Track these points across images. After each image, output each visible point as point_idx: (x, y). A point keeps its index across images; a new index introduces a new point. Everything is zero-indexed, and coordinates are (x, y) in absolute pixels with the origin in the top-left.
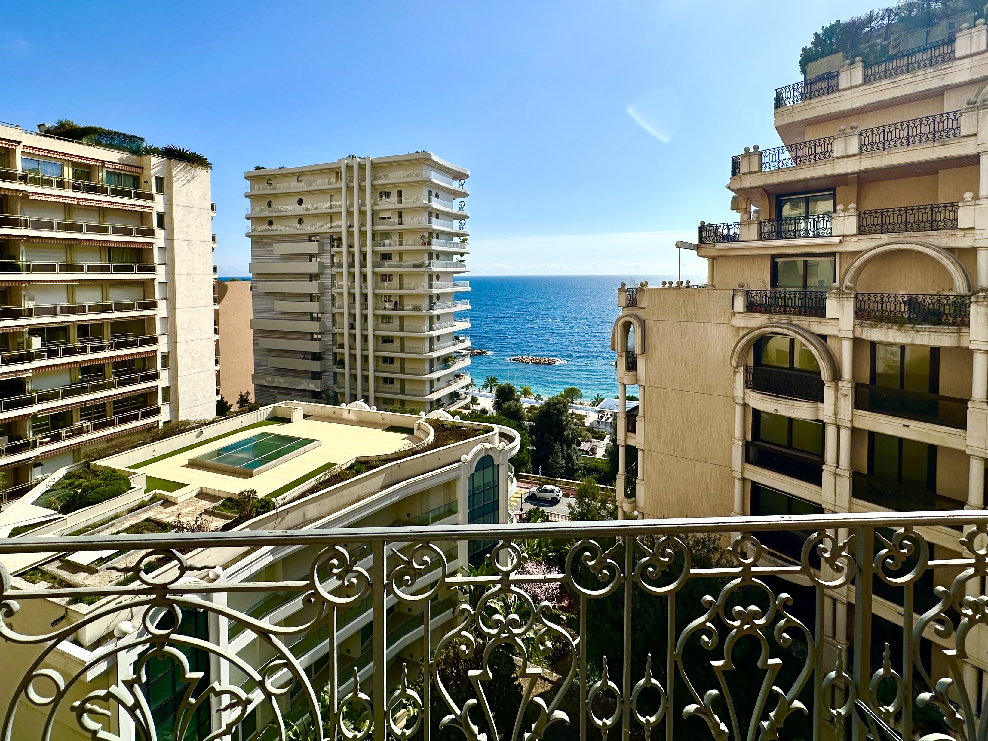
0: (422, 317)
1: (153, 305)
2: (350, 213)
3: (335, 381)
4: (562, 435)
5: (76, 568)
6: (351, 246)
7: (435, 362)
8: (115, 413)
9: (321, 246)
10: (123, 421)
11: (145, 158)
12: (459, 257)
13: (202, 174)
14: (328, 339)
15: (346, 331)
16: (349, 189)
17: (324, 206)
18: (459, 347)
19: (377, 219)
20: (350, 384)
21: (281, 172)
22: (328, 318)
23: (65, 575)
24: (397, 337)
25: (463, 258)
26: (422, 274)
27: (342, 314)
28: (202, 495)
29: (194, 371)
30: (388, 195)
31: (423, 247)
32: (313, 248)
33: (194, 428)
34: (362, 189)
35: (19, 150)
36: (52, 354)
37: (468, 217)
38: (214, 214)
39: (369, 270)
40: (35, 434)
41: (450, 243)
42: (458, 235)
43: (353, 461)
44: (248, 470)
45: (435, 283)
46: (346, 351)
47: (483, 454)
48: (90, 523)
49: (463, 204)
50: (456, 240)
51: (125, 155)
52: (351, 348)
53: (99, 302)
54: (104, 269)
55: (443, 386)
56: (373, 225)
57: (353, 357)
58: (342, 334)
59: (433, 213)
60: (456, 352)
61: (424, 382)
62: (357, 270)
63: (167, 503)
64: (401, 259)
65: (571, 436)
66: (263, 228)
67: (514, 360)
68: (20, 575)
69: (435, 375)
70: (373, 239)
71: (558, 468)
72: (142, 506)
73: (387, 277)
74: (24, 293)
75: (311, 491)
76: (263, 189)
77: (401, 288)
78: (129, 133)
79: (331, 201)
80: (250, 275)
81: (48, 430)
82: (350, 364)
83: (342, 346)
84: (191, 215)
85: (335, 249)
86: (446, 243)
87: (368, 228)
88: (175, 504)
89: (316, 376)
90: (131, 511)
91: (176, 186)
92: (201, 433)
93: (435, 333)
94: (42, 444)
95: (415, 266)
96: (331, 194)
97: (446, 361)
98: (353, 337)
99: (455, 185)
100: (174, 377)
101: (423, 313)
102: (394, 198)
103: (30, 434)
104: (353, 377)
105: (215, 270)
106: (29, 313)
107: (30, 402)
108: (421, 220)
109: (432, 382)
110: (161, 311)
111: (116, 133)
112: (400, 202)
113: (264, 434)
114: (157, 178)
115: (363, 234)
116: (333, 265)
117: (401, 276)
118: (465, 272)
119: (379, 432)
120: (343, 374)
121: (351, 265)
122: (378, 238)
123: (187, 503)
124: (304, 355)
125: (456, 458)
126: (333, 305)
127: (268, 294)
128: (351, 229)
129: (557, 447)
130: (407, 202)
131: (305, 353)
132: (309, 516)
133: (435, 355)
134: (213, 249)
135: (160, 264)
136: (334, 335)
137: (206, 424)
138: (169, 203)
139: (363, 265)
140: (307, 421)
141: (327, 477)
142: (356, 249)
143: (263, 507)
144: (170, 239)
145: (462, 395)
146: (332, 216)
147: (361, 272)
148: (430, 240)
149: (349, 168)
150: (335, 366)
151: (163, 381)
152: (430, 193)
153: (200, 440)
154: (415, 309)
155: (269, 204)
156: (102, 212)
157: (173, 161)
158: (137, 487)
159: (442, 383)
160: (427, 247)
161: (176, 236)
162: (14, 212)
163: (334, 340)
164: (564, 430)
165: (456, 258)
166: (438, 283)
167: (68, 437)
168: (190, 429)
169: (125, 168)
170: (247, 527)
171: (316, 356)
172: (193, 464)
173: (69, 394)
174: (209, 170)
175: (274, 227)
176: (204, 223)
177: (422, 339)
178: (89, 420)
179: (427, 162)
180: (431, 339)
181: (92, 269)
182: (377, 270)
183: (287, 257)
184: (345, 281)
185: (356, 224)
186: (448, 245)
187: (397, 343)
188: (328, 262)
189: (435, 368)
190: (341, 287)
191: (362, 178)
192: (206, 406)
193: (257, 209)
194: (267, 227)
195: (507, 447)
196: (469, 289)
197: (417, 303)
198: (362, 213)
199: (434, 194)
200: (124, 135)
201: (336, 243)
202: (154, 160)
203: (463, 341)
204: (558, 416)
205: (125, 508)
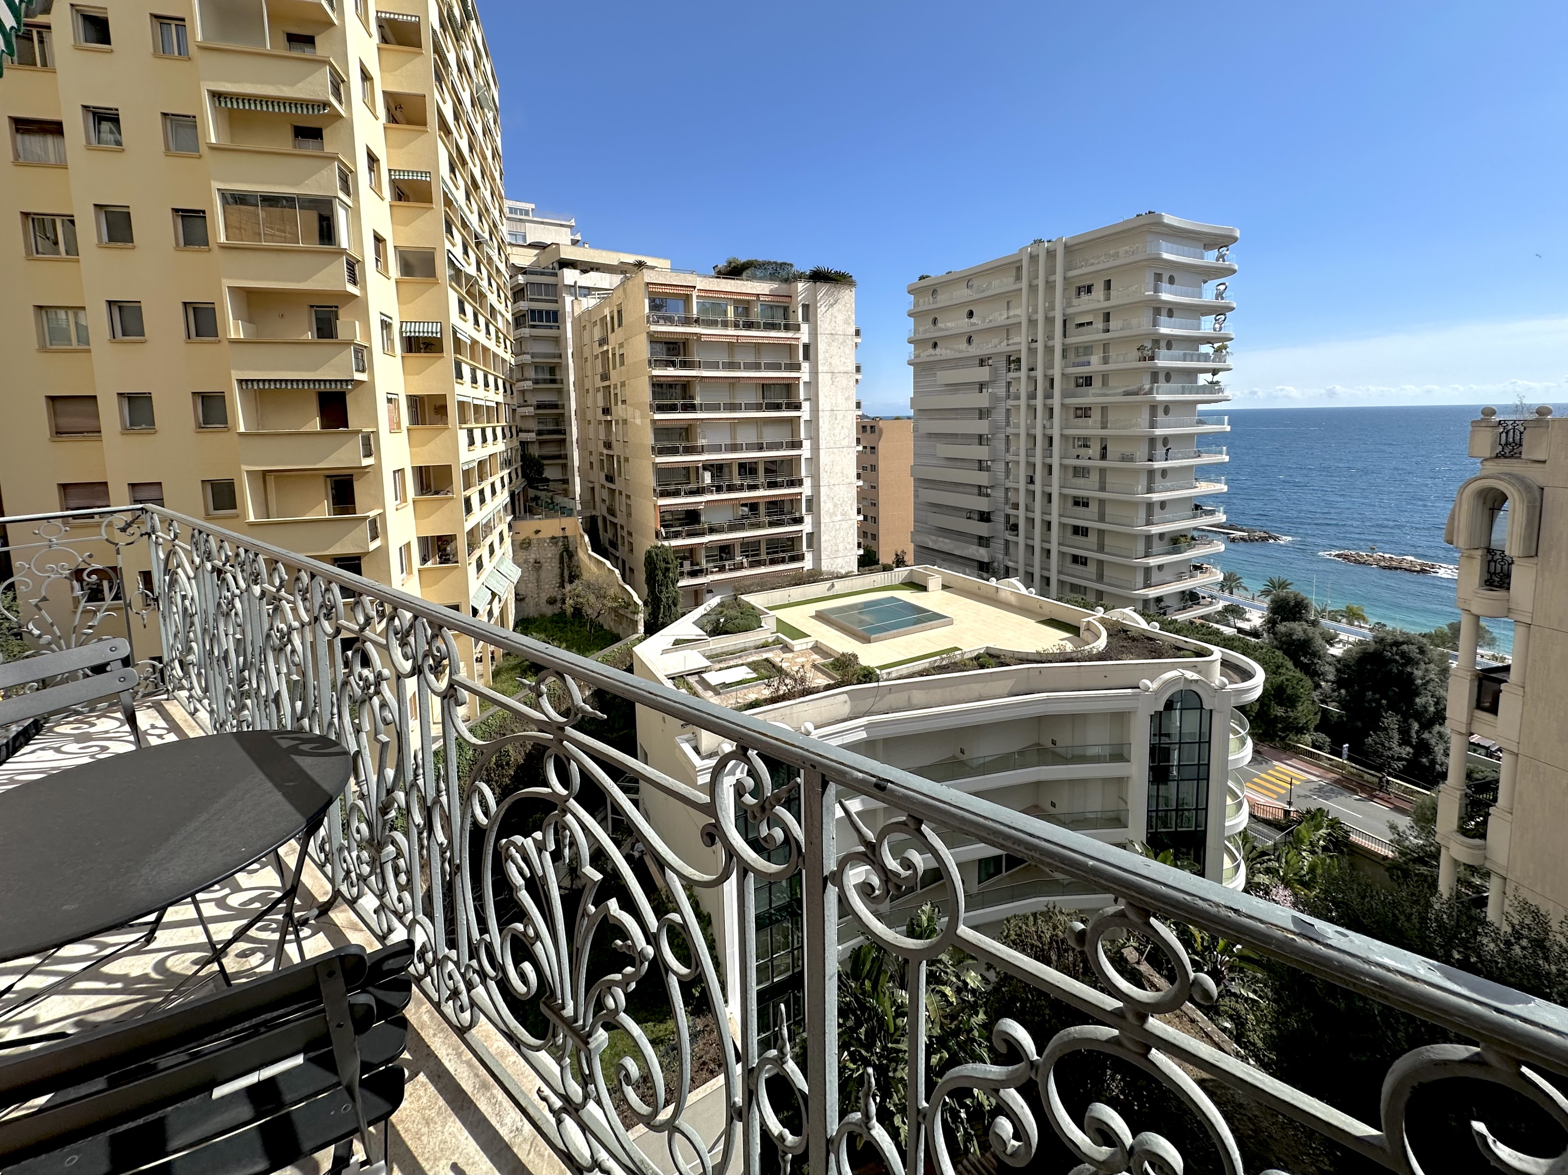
0: (1136, 472)
1: (797, 445)
2: (1032, 322)
3: (1007, 552)
4: (1411, 703)
5: (707, 686)
6: (1032, 369)
7: (1156, 542)
8: (768, 553)
9: (994, 371)
10: (773, 562)
11: (793, 284)
12: (1209, 377)
13: (848, 296)
14: (999, 494)
15: (1022, 485)
16: (1033, 288)
17: (1000, 317)
18: (1203, 522)
19: (1071, 326)
20: (1025, 558)
21: (950, 277)
22: (1000, 467)
23: (699, 689)
24: (1094, 498)
25: (1216, 378)
26: (1138, 405)
27: (1018, 463)
28: (817, 648)
29: (836, 519)
30: (1089, 289)
31: (1142, 364)
32: (983, 374)
33: (826, 580)
34: (1050, 286)
35: (695, 294)
36: (719, 489)
37: (1233, 309)
38: (859, 340)
39: (1056, 402)
40: (707, 562)
41: (1192, 355)
42: (1209, 341)
43: (982, 651)
44: (866, 634)
45: (1161, 418)
46: (1021, 512)
47: (1180, 687)
48: (725, 650)
49: (1222, 287)
50: (1205, 349)
51: (774, 286)
52: (1027, 509)
53: (754, 440)
54: (758, 407)
55: (1168, 579)
56: (1065, 336)
57: (1031, 521)
58: (1017, 490)
59: (1160, 309)
60: (1195, 529)
61: (1134, 568)
62: (1039, 402)
63: (787, 648)
64: (1105, 384)
65: (1432, 709)
66: (928, 354)
67: (1338, 556)
68: (673, 678)
69: (1153, 561)
70: (1064, 356)
71: (1388, 757)
72: (765, 645)
73: (1084, 412)
74: (699, 430)
75: (921, 674)
76: (927, 303)
77: (1104, 427)
78: (779, 261)
79: (1008, 309)
80: (911, 413)
81: (716, 560)
82: (1026, 531)
83: (1016, 506)
84: (835, 344)
85: (1012, 375)
86: (1185, 354)
87: (1058, 343)
88: (792, 651)
89: (983, 541)
90: (757, 648)
91: (821, 310)
92: (833, 586)
93: (1156, 497)
94: (712, 572)
95: (1127, 394)
96: (1008, 299)
97: (1176, 542)
98: (1031, 494)
99: (1210, 258)
100: (817, 523)
101: (1138, 464)
102: (1098, 292)
103: (704, 562)
104: (1030, 548)
105: (858, 405)
106: (702, 450)
107: (702, 534)
108: (1141, 323)
109: (1148, 570)
110: (805, 452)
111: (769, 263)
112: (1108, 298)
113: (893, 599)
114: (803, 305)
115: (1049, 350)
116: (1008, 397)
117: (1104, 409)
118: (1221, 401)
119: (1031, 623)
120: (1017, 543)
121: (1032, 396)
122: (1071, 355)
123: (802, 653)
124: (969, 514)
125: (1134, 684)
126: (1008, 450)
127: (930, 435)
128: (1034, 345)
129: (1391, 721)
130: (1118, 297)
131: (971, 511)
132: (915, 701)
133: (1155, 530)
134: (857, 381)
135: (806, 400)
136: (1007, 490)
137: (838, 577)
138: (814, 333)
139: (1048, 396)
140: (946, 594)
141: (944, 663)
142: (1039, 374)
143: (865, 676)
144: (814, 372)
145: (1204, 598)
146: (1008, 330)
147: (1045, 405)
148: (1153, 352)
149: (1034, 258)
150: (1007, 532)
151: (807, 527)
152: (1158, 277)
153: (831, 593)
154: (1124, 458)
155: (935, 321)
156: (758, 347)
157: (818, 284)
158: (766, 627)
159: (1166, 575)
160: (1148, 363)
161: (820, 368)
162: (693, 355)
163: (1007, 498)
164: (1418, 694)
165: (1203, 379)
166: (1166, 418)
167: (730, 570)
168: (823, 580)
169: (779, 299)
170: (846, 692)
171: (985, 517)
172: (820, 616)
173: (732, 528)
174: (854, 289)
175: (938, 350)
176: (847, 352)
177: (1135, 504)
178: (747, 556)
179: (1155, 229)
180: (1150, 505)
181: (749, 407)
182: (1068, 401)
183: (955, 387)
184: (1022, 419)
185: (1040, 337)
186: (1188, 357)
187: (1094, 507)
188: (1002, 392)
189: (1155, 550)
190: (1017, 426)
191: (1051, 270)
192: (847, 559)
193: (921, 329)
194: (931, 351)
195: (1229, 687)
196: (1228, 428)
197: (1127, 450)
198: (1049, 321)
199: (1166, 278)
200: (775, 263)
201: (1012, 366)
202: (801, 286)
203: (1211, 513)
204: (1404, 665)
205: (752, 644)
